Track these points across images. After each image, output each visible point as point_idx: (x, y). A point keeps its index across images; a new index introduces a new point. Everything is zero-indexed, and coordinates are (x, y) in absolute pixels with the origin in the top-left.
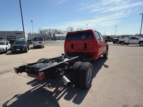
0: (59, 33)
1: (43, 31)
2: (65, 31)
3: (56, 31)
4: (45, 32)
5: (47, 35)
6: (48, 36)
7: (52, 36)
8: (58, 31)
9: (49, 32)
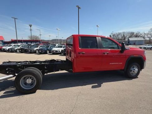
0: (136, 36)
1: (116, 35)
2: (145, 33)
3: (133, 33)
4: (118, 35)
5: (120, 39)
6: (122, 40)
7: (126, 40)
8: (135, 34)
9: (122, 36)
